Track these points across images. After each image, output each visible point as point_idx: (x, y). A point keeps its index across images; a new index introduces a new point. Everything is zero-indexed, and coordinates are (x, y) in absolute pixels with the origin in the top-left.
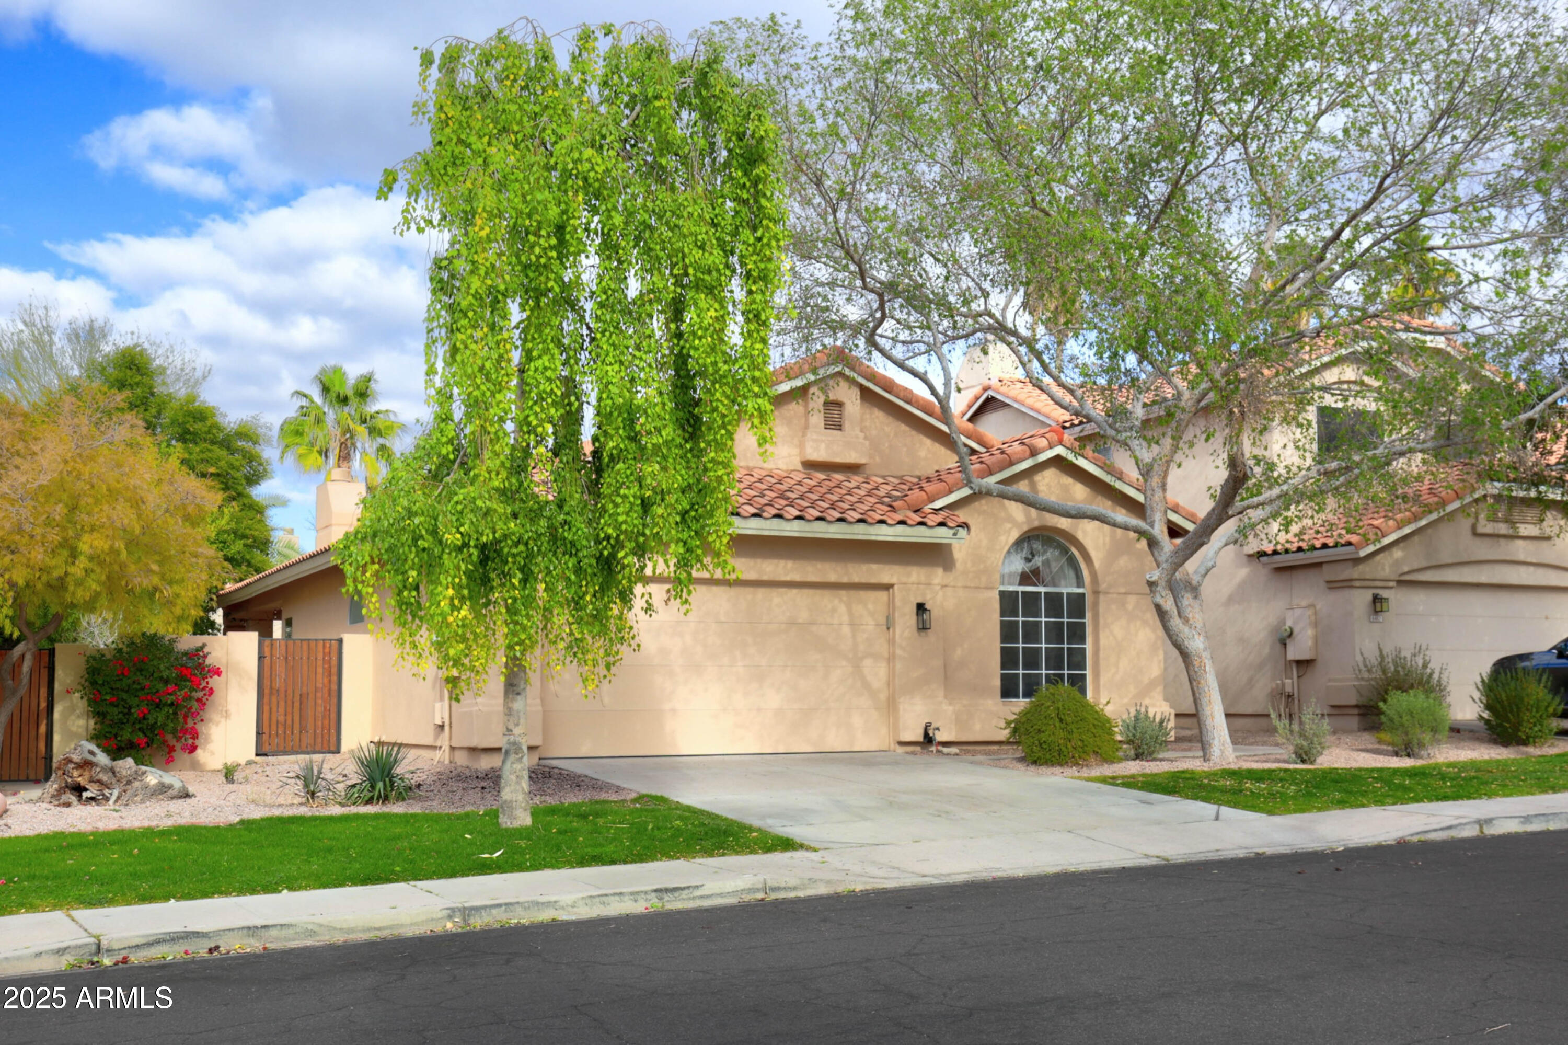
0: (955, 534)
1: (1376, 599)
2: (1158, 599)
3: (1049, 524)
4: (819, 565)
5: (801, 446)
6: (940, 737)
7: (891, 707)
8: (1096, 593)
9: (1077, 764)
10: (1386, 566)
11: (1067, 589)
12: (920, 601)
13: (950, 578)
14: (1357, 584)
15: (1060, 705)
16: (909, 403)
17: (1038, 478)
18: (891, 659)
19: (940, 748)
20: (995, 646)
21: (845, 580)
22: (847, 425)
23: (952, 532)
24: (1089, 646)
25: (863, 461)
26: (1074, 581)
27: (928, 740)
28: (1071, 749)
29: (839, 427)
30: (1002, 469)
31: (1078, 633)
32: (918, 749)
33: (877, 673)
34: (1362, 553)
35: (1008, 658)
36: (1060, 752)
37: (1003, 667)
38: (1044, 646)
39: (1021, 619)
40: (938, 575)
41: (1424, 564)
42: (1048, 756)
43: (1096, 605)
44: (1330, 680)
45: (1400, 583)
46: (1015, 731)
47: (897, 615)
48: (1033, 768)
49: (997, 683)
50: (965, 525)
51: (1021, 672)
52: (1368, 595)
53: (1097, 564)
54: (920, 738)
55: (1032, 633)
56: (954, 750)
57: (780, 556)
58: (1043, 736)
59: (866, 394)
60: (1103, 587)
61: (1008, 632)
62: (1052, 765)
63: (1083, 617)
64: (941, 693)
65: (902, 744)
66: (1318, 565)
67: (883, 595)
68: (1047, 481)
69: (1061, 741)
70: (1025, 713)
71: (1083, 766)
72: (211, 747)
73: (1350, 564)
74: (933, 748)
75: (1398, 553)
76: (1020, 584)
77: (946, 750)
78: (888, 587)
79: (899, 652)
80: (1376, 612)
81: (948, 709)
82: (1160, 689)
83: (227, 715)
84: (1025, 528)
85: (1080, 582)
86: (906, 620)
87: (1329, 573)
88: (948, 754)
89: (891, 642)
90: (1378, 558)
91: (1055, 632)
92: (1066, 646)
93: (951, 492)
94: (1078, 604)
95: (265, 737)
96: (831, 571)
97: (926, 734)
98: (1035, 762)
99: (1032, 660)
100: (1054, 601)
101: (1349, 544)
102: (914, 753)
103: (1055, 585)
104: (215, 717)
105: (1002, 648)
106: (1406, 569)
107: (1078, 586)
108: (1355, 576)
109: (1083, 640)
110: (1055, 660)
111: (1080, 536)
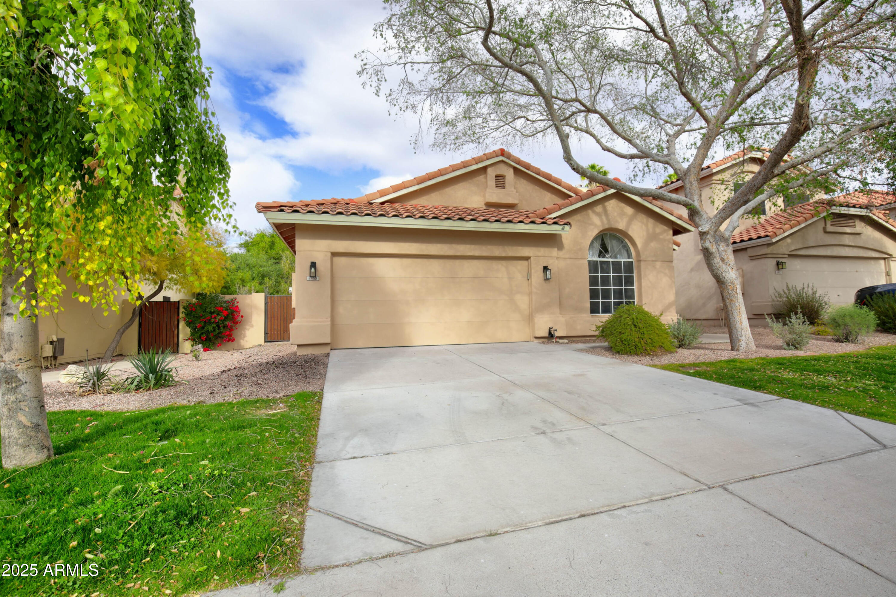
0: (563, 229)
1: (778, 263)
2: (707, 244)
3: (613, 227)
4: (489, 247)
5: (484, 196)
6: (557, 334)
7: (530, 319)
8: (639, 261)
9: (649, 354)
10: (784, 248)
11: (623, 259)
12: (545, 265)
13: (561, 254)
14: (769, 256)
15: (634, 316)
16: (538, 174)
17: (607, 204)
18: (530, 294)
19: (558, 340)
20: (587, 287)
21: (504, 255)
22: (507, 185)
23: (561, 227)
24: (635, 287)
25: (516, 202)
26: (626, 255)
27: (551, 336)
28: (644, 345)
29: (504, 187)
30: (588, 198)
31: (630, 281)
32: (546, 340)
33: (523, 301)
34: (774, 240)
35: (594, 294)
36: (636, 346)
37: (591, 298)
38: (612, 287)
39: (599, 274)
40: (555, 252)
41: (802, 246)
42: (628, 349)
43: (639, 267)
44: (753, 302)
45: (790, 256)
46: (603, 331)
47: (533, 271)
48: (617, 356)
49: (588, 305)
50: (568, 224)
51: (600, 301)
52: (774, 262)
53: (639, 245)
54: (547, 335)
55: (606, 281)
56: (565, 341)
57: (466, 243)
58: (624, 337)
59: (516, 171)
60: (643, 257)
61: (593, 281)
62: (631, 355)
63: (633, 273)
64: (557, 310)
65: (536, 338)
66: (745, 249)
67: (525, 263)
68: (612, 205)
69: (637, 340)
70: (609, 322)
71: (653, 356)
72: (246, 339)
73: (766, 246)
74: (554, 340)
75: (789, 240)
76: (599, 257)
77: (561, 341)
78: (527, 258)
79: (534, 290)
80: (779, 269)
81: (562, 319)
82: (674, 307)
83: (252, 326)
84: (601, 229)
85: (629, 256)
86: (537, 275)
87: (750, 252)
88: (562, 343)
89: (530, 285)
90: (779, 243)
91: (618, 281)
92: (624, 287)
93: (561, 209)
94: (629, 267)
95: (269, 335)
96: (497, 250)
97: (550, 333)
98: (618, 352)
99: (606, 294)
100: (617, 266)
101: (767, 236)
102: (543, 343)
103: (616, 257)
104: (247, 327)
105: (590, 289)
106: (793, 248)
107: (629, 258)
108: (769, 252)
109: (632, 284)
110: (618, 294)
111: (630, 233)
